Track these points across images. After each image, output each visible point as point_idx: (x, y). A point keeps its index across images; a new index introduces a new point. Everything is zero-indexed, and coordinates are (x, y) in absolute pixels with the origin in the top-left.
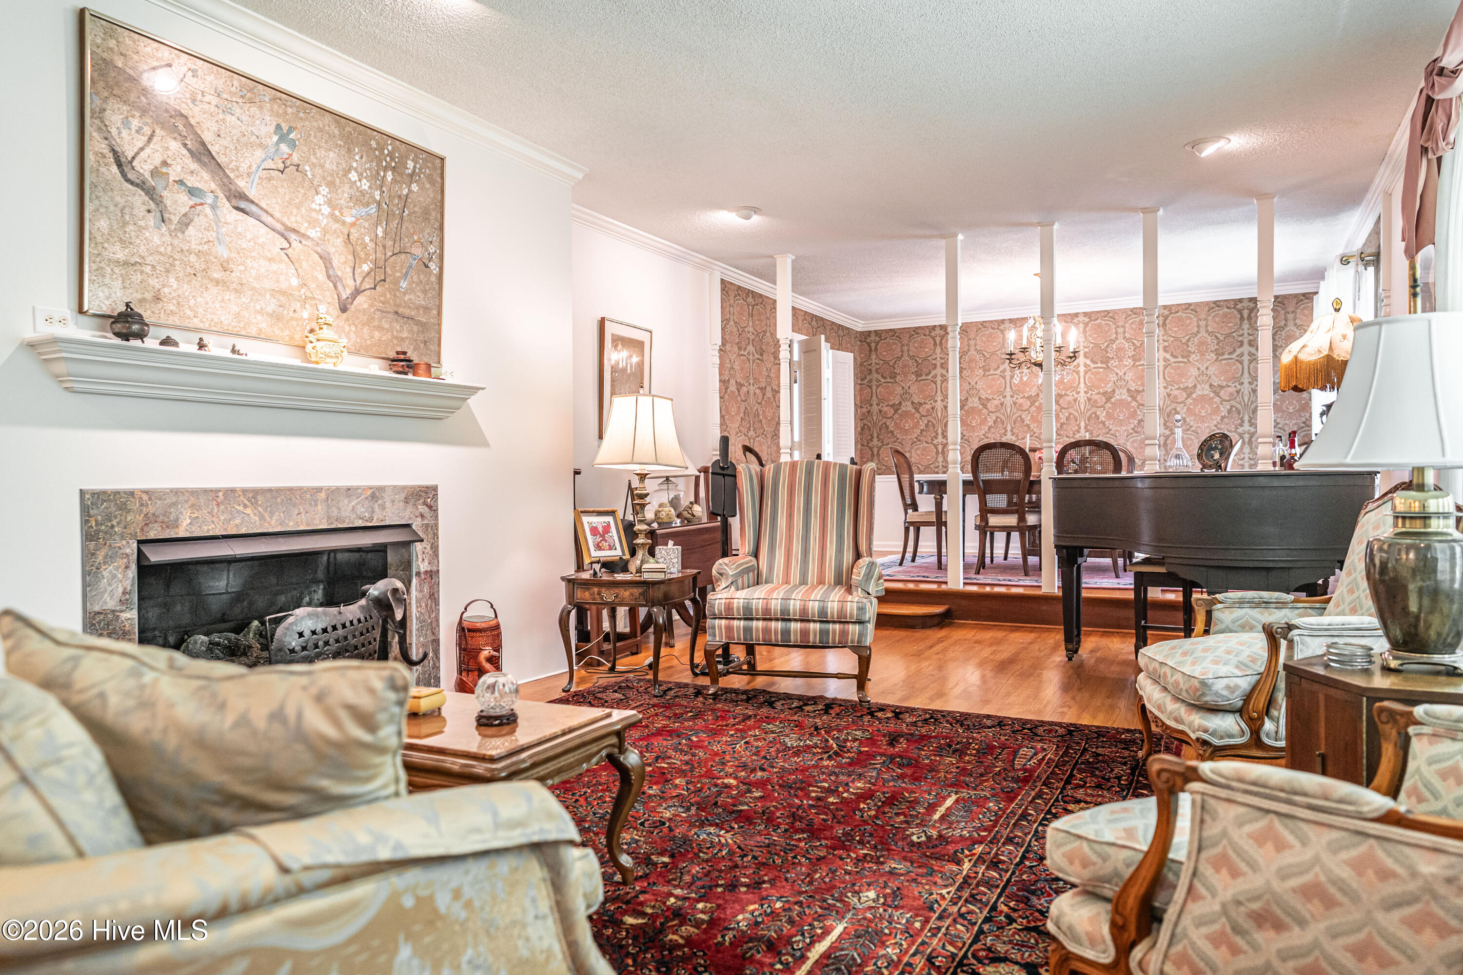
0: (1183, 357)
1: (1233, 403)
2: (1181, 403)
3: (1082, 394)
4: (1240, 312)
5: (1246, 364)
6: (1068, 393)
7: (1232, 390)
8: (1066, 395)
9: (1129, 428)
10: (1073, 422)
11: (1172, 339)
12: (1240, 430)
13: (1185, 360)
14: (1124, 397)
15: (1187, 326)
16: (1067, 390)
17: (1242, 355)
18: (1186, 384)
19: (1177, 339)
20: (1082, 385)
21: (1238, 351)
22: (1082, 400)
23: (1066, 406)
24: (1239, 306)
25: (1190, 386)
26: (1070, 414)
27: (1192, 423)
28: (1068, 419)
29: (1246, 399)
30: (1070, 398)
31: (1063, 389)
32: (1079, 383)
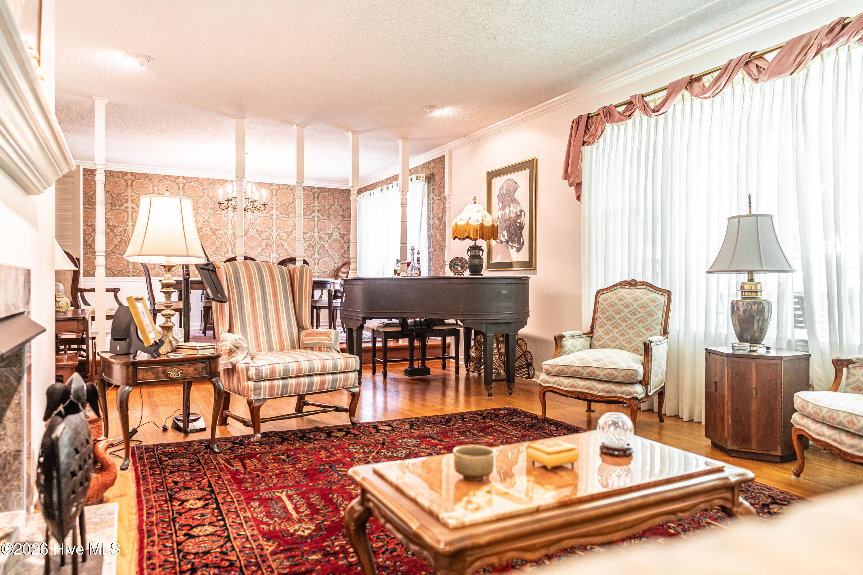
0: (286, 214)
1: (310, 242)
2: (285, 240)
3: (230, 230)
4: (314, 194)
5: (316, 222)
6: (221, 228)
7: (310, 235)
8: (220, 229)
9: (257, 253)
10: (224, 247)
11: (280, 203)
12: (313, 257)
13: (287, 216)
14: (254, 234)
15: (288, 197)
16: (220, 227)
17: (314, 217)
18: (287, 230)
19: (283, 204)
20: (230, 224)
21: (313, 215)
22: (230, 234)
23: (219, 237)
24: (313, 191)
25: (289, 231)
26: (222, 242)
27: (290, 252)
28: (221, 244)
29: (316, 241)
30: (222, 232)
31: (218, 226)
32: (228, 223)
